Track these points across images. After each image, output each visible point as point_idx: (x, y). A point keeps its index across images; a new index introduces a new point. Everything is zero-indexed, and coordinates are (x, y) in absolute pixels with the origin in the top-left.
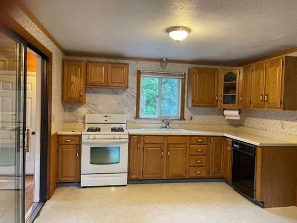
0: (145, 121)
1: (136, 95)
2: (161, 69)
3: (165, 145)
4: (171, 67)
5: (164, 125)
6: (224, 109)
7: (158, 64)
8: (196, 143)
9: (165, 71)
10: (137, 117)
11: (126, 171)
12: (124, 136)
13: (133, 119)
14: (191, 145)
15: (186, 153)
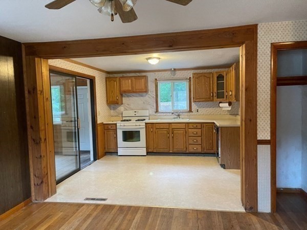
0: (162, 114)
1: (155, 97)
2: (172, 76)
3: (171, 129)
4: (179, 74)
5: (176, 117)
6: (220, 102)
7: (169, 72)
8: (192, 127)
9: (175, 77)
10: (157, 111)
11: (145, 146)
12: (143, 124)
13: (154, 113)
14: (189, 130)
15: (186, 135)
